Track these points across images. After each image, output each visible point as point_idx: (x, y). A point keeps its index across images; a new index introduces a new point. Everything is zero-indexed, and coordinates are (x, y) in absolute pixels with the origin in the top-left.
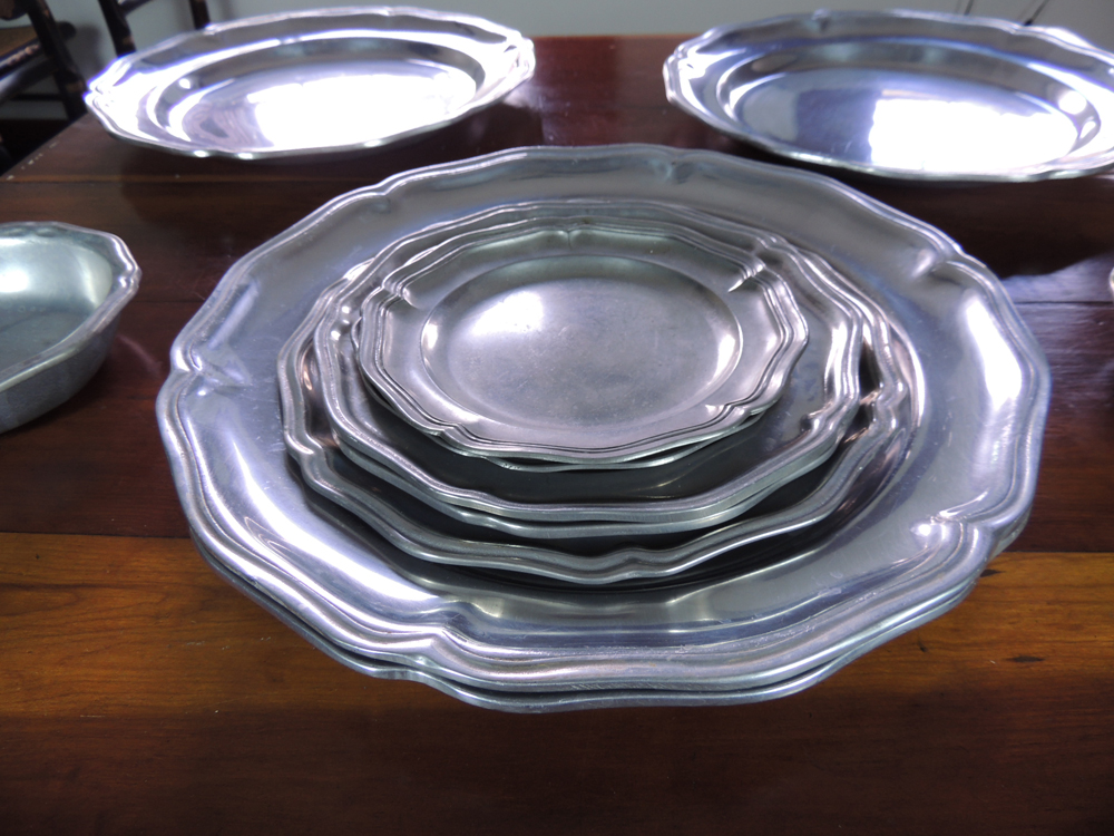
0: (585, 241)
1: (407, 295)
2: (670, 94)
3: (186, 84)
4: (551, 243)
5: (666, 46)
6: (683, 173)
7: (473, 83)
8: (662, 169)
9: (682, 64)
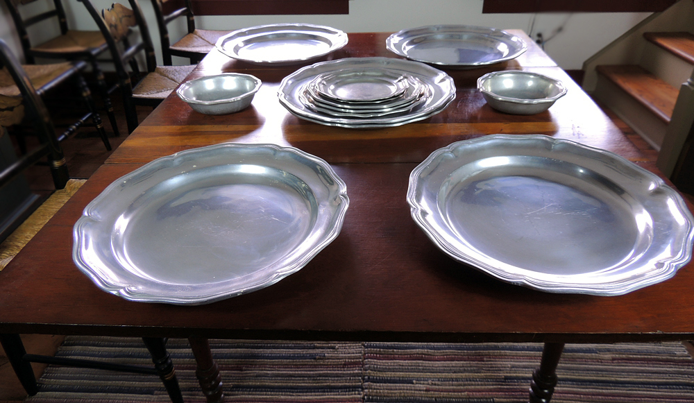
0: (364, 75)
1: (325, 83)
2: (387, 47)
3: (242, 45)
4: (356, 76)
5: (388, 35)
6: (388, 63)
7: (329, 46)
8: (383, 62)
9: (392, 40)
